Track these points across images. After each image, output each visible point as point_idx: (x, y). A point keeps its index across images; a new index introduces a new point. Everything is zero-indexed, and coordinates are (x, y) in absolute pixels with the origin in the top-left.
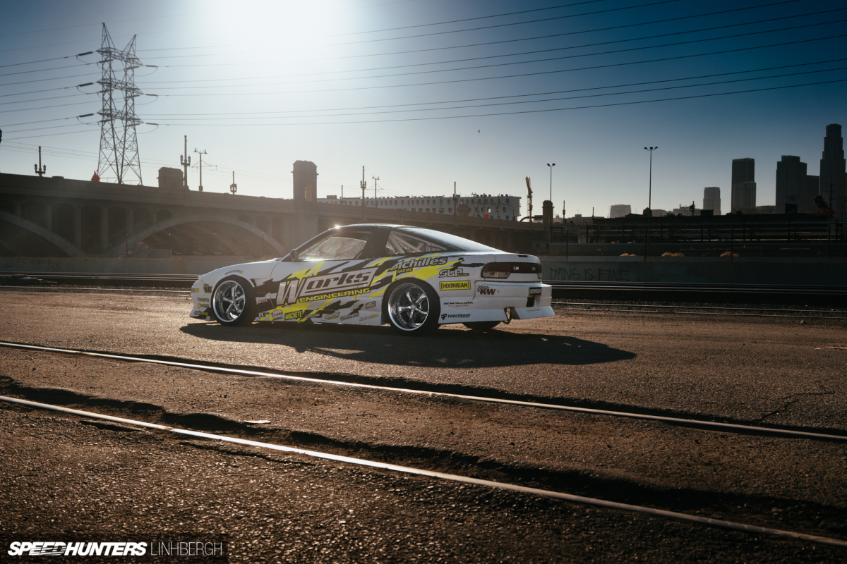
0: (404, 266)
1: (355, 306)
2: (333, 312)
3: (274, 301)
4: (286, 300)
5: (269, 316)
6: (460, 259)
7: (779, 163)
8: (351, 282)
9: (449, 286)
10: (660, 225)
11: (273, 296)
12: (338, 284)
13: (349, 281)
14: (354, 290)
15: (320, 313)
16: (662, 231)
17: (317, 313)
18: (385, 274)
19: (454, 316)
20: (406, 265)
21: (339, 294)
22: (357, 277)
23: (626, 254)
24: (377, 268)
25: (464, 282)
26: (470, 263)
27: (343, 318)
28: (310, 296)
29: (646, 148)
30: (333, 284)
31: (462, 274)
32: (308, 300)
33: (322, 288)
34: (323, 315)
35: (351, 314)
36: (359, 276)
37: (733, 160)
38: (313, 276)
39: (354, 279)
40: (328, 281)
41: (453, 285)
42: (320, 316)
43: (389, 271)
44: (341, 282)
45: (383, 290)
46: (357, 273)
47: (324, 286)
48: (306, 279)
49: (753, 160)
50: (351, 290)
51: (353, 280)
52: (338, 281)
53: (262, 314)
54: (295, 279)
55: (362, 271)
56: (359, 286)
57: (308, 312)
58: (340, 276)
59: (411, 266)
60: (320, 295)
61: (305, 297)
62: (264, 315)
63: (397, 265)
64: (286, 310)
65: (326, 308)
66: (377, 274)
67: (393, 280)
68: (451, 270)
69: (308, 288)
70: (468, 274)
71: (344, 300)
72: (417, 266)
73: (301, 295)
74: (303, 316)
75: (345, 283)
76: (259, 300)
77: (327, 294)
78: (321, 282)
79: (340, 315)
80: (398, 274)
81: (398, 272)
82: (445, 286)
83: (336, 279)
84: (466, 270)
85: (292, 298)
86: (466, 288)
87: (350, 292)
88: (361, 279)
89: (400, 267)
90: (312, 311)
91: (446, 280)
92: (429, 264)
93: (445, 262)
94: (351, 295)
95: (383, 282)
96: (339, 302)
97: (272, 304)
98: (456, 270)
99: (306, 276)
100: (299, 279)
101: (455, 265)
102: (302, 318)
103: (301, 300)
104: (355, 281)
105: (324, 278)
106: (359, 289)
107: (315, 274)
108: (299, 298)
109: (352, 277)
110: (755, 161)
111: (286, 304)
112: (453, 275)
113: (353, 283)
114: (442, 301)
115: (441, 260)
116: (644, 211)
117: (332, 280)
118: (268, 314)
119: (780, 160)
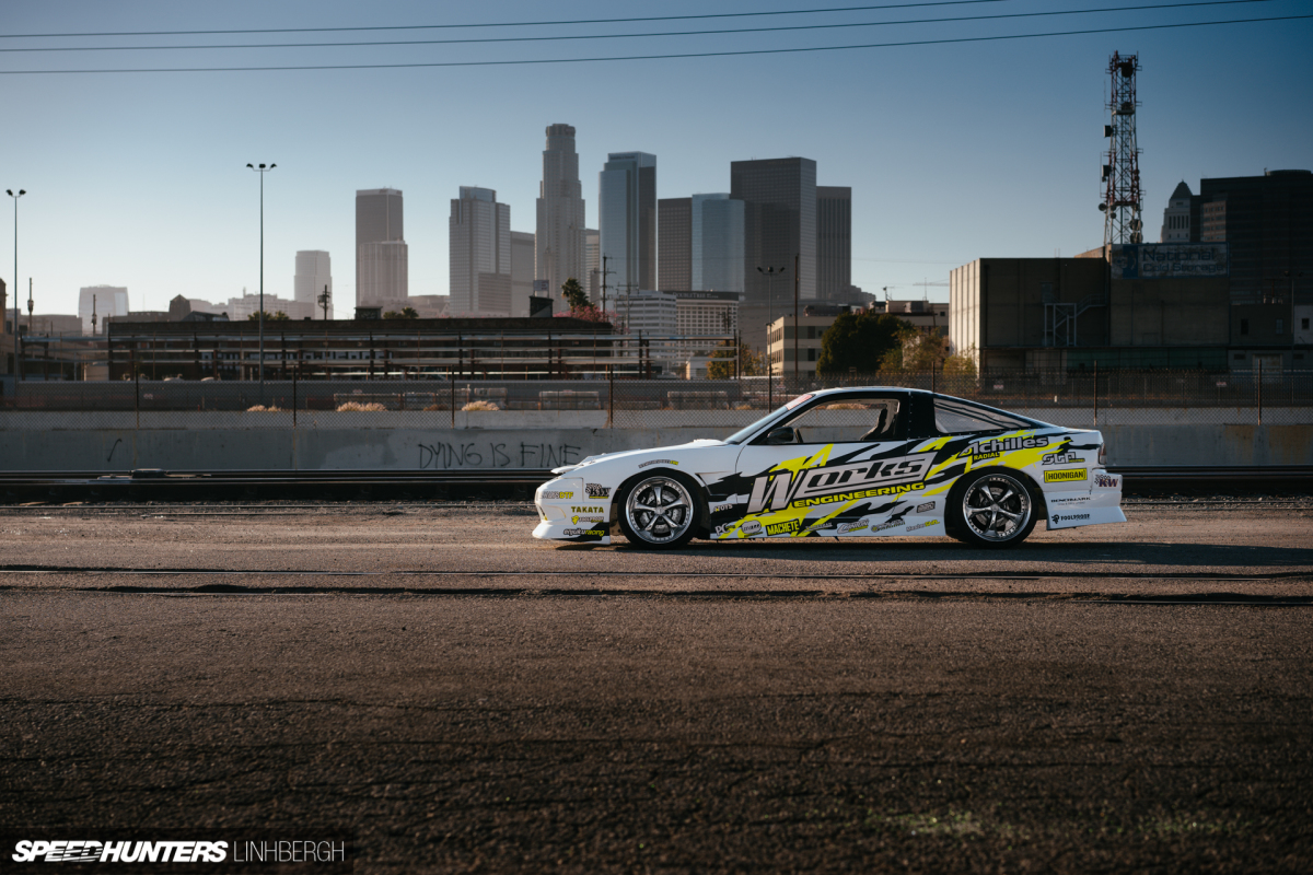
0: (982, 450)
1: (898, 510)
2: (857, 520)
3: (745, 506)
4: (768, 505)
5: (735, 532)
6: (1066, 439)
7: (454, 202)
8: (889, 474)
9: (1058, 476)
10: (279, 339)
11: (743, 499)
12: (867, 477)
13: (885, 473)
14: (896, 486)
15: (833, 523)
16: (284, 353)
17: (828, 522)
18: (952, 462)
19: (1069, 518)
20: (986, 448)
21: (868, 493)
22: (900, 467)
23: (261, 407)
24: (935, 454)
25: (1078, 471)
26: (1083, 444)
27: (876, 529)
28: (814, 498)
29: (249, 165)
30: (856, 478)
31: (1075, 460)
32: (811, 504)
33: (836, 484)
34: (839, 525)
35: (890, 521)
36: (905, 465)
37: (358, 192)
38: (818, 467)
39: (896, 469)
40: (847, 475)
41: (1064, 475)
42: (834, 527)
43: (958, 457)
44: (872, 474)
45: (948, 484)
46: (899, 460)
47: (840, 482)
48: (806, 471)
49: (400, 193)
50: (889, 486)
51: (893, 471)
52: (865, 474)
53: (722, 528)
54: (785, 471)
55: (907, 459)
56: (904, 481)
57: (808, 522)
58: (869, 465)
59: (994, 449)
60: (833, 495)
61: (805, 499)
62: (726, 529)
63: (970, 448)
64: (766, 519)
65: (842, 514)
66: (937, 461)
67: (967, 470)
68: (1059, 454)
69: (810, 485)
70: (1083, 460)
71: (877, 502)
72: (1005, 450)
73: (796, 496)
74: (802, 529)
75: (878, 476)
76: (713, 506)
77: (847, 493)
78: (833, 477)
79: (870, 524)
80: (974, 462)
81: (976, 458)
82: (1052, 476)
83: (861, 471)
84: (1080, 454)
85: (779, 501)
86: (1081, 478)
87: (888, 490)
88: (908, 470)
89: (976, 451)
90: (816, 520)
91: (1053, 468)
92: (1023, 447)
93: (1045, 443)
94: (890, 493)
95: (949, 474)
96: (869, 504)
97: (740, 511)
98: (1066, 455)
99: (806, 466)
100: (792, 473)
101: (1061, 447)
102: (799, 532)
103: (796, 503)
104: (897, 473)
105: (841, 469)
106: (904, 485)
107: (823, 464)
108: (792, 500)
109: (892, 466)
110: (404, 195)
111: (767, 510)
112: (1063, 461)
113: (893, 476)
114: (1048, 497)
115: (1039, 441)
116: (172, 303)
117: (855, 472)
118: (734, 527)
119: (457, 196)
